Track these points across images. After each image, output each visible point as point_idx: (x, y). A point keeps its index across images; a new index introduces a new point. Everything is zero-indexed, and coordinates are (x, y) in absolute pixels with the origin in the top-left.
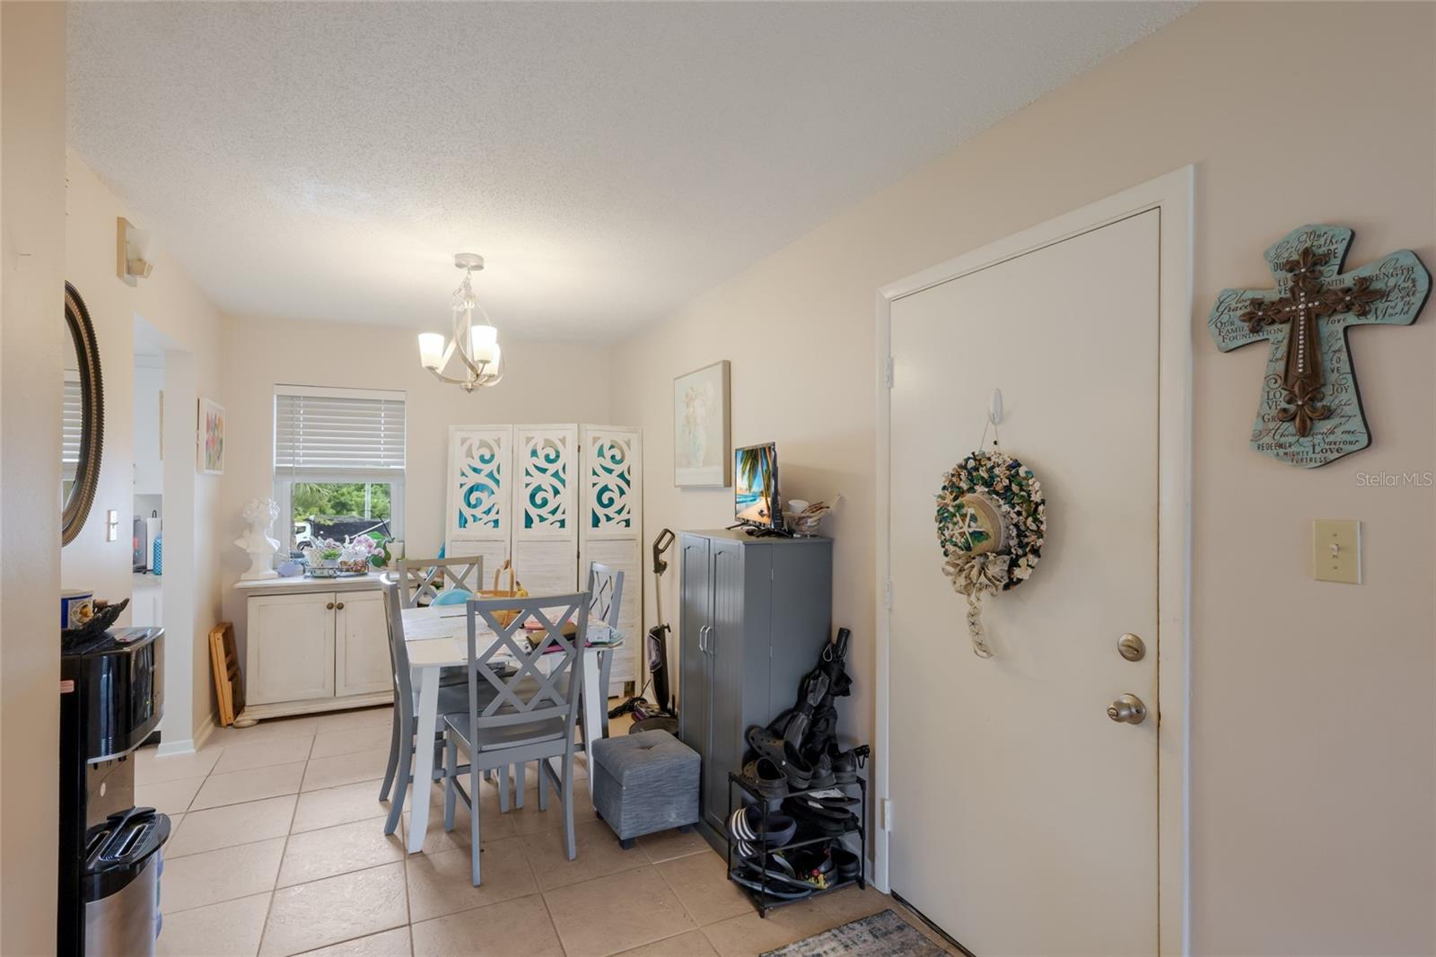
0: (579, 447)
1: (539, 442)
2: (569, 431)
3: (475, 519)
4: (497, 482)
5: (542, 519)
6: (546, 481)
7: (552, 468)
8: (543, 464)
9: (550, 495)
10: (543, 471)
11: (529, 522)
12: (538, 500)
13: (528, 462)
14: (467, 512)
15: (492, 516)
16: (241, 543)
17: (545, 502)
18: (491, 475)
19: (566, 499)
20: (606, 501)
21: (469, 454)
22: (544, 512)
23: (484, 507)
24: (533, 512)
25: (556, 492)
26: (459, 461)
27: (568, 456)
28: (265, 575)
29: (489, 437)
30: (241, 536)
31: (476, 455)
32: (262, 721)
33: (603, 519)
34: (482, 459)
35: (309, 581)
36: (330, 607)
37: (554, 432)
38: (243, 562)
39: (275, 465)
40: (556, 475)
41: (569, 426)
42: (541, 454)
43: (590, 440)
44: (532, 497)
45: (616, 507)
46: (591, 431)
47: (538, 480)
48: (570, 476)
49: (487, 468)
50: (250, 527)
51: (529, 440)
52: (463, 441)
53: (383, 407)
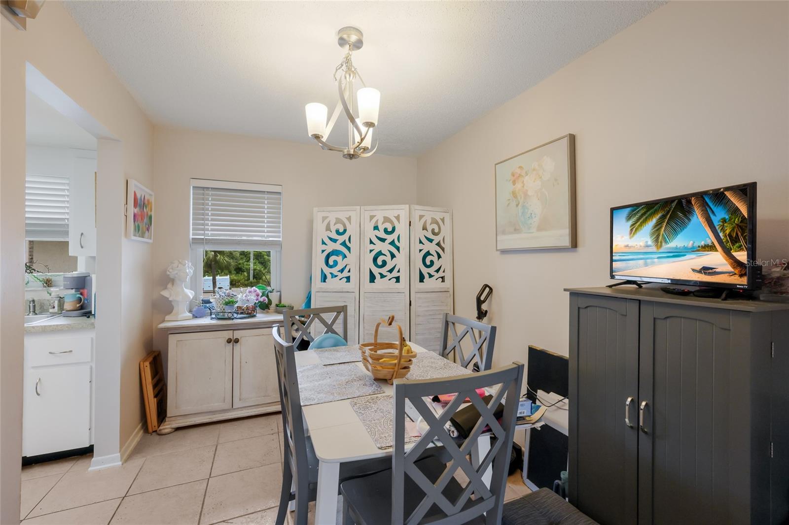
0: (410, 222)
1: (379, 219)
2: (402, 211)
3: (333, 276)
4: (349, 249)
5: (382, 276)
6: (385, 247)
7: (390, 238)
8: (382, 235)
9: (388, 258)
10: (383, 240)
11: (372, 278)
12: (379, 262)
13: (372, 234)
14: (327, 271)
15: (345, 274)
16: (165, 293)
17: (384, 263)
18: (344, 244)
19: (401, 260)
20: (428, 263)
21: (328, 229)
22: (384, 271)
23: (339, 267)
24: (376, 271)
25: (393, 256)
26: (320, 233)
27: (402, 229)
28: (183, 318)
29: (343, 216)
30: (166, 288)
31: (333, 229)
32: (178, 429)
33: (427, 276)
34: (338, 232)
35: (214, 322)
36: (229, 341)
37: (391, 212)
39: (191, 237)
40: (392, 243)
41: (403, 206)
42: (381, 228)
43: (418, 218)
44: (375, 260)
45: (435, 267)
46: (418, 210)
47: (379, 246)
48: (403, 244)
49: (341, 239)
50: (173, 281)
51: (372, 217)
52: (324, 219)
53: (266, 196)
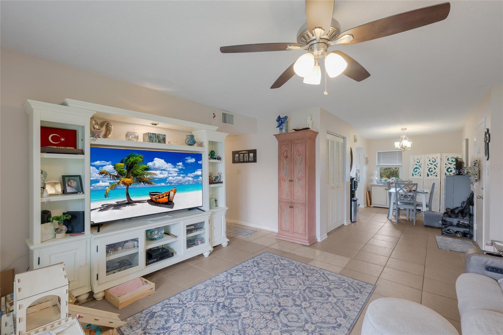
0: (441, 159)
1: (431, 157)
2: (439, 155)
3: (416, 175)
4: (421, 167)
5: (431, 175)
6: (432, 166)
7: (434, 164)
8: (431, 162)
9: (433, 169)
10: (432, 164)
11: (428, 175)
12: (430, 171)
13: (428, 163)
14: (414, 173)
15: (420, 174)
16: (371, 178)
17: (432, 171)
18: (419, 165)
19: (438, 170)
21: (414, 161)
22: (432, 173)
23: (418, 172)
24: (429, 173)
25: (435, 169)
26: (412, 162)
27: (438, 161)
28: (375, 183)
29: (419, 157)
30: (371, 176)
31: (416, 161)
32: (374, 207)
34: (417, 162)
35: (382, 184)
36: (386, 189)
37: (435, 156)
38: (372, 181)
39: (377, 164)
40: (435, 165)
42: (431, 161)
43: (444, 157)
44: (429, 170)
46: (445, 155)
47: (430, 166)
48: (439, 165)
49: (418, 164)
50: (373, 175)
51: (428, 158)
52: (413, 159)
53: (397, 153)
